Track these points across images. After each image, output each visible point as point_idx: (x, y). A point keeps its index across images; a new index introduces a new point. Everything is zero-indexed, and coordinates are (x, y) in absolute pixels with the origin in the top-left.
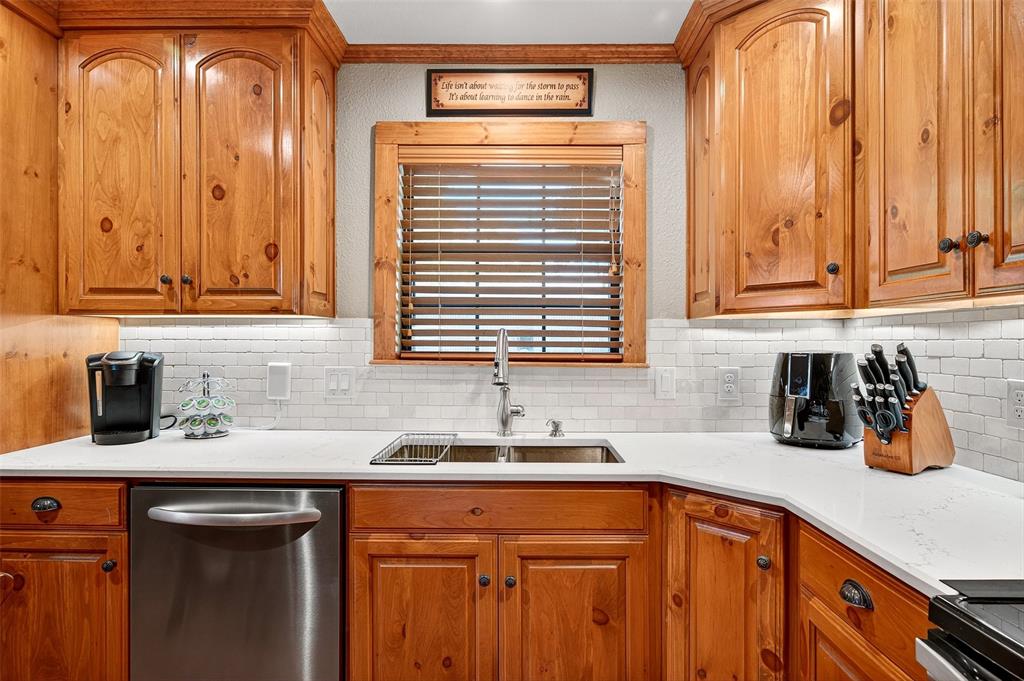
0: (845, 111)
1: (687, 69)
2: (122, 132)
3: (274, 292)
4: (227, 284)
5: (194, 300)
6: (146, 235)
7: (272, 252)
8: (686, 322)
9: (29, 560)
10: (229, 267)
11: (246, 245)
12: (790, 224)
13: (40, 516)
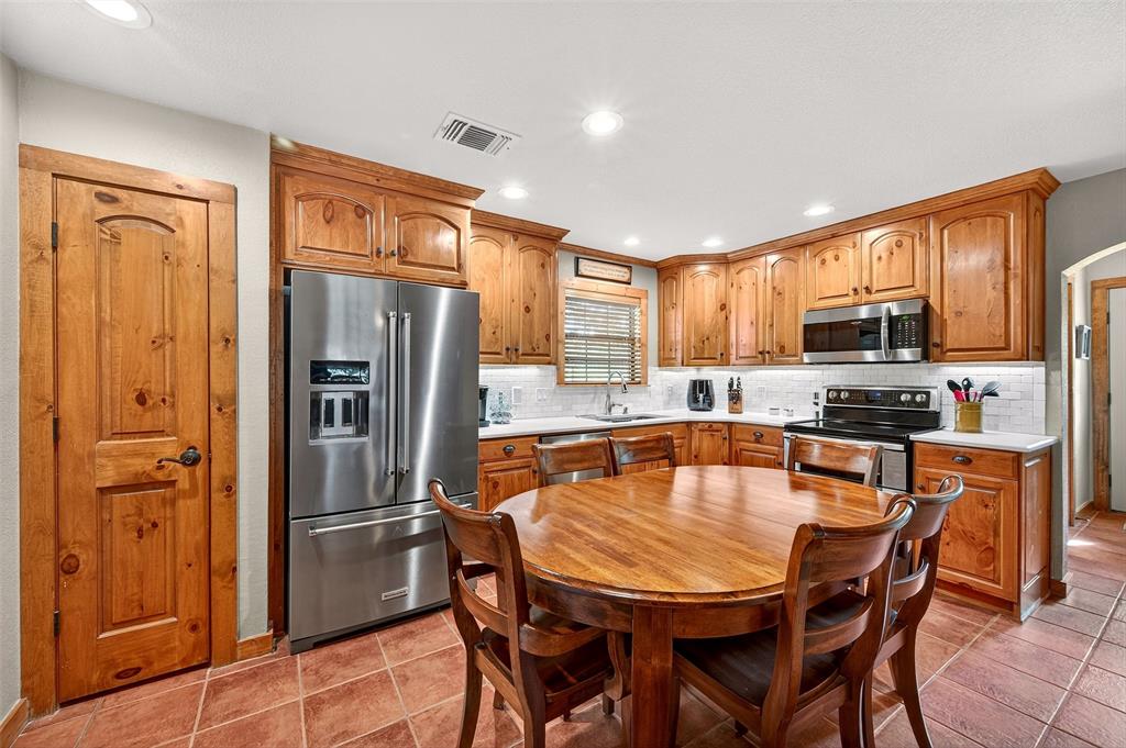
0: (723, 307)
1: (658, 272)
2: (486, 277)
3: (548, 355)
4: (530, 352)
5: (517, 357)
6: (497, 327)
7: (548, 337)
8: (657, 368)
9: (499, 474)
10: (531, 343)
11: (538, 334)
12: (708, 339)
13: (506, 453)
